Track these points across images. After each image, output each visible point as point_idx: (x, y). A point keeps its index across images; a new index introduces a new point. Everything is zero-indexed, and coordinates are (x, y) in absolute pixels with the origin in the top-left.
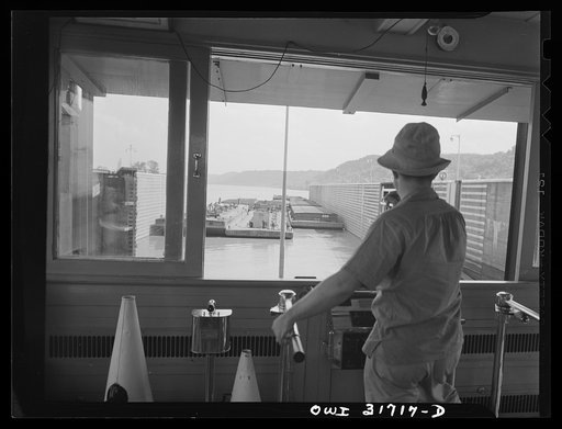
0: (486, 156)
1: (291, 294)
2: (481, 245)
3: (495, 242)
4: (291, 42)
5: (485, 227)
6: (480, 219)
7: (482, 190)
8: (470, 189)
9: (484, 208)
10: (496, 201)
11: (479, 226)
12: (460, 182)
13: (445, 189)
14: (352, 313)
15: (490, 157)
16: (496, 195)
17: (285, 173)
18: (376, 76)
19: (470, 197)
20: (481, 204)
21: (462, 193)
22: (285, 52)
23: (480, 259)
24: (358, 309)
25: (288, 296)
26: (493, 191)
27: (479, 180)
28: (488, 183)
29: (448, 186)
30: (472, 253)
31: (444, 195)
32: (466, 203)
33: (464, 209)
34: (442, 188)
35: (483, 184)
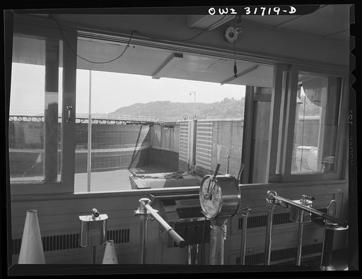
0: (209, 105)
1: (147, 201)
2: (210, 159)
3: (218, 157)
4: (134, 31)
5: (212, 148)
6: (209, 143)
7: (210, 126)
8: (203, 125)
9: (211, 137)
10: (218, 132)
11: (209, 148)
12: (196, 121)
13: (187, 125)
14: (178, 210)
15: (211, 105)
16: (218, 129)
18: (181, 56)
19: (203, 130)
20: (209, 135)
21: (198, 128)
22: (131, 37)
23: (210, 168)
24: (181, 207)
25: (146, 202)
26: (216, 126)
27: (208, 120)
28: (213, 122)
29: (189, 124)
30: (205, 165)
31: (187, 129)
32: (200, 134)
33: (200, 138)
34: (185, 124)
35: (210, 122)
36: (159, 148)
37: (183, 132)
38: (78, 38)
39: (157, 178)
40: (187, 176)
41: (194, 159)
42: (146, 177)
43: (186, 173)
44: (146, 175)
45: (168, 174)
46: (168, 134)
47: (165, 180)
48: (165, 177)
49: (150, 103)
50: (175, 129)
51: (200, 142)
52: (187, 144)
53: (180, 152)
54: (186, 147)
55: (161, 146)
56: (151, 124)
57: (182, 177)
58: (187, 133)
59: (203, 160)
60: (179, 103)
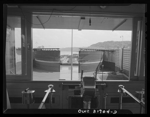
2: (129, 66)
4: (54, 9)
6: (129, 59)
7: (129, 51)
8: (126, 51)
12: (123, 49)
17: (72, 48)
18: (84, 18)
19: (126, 53)
20: (129, 55)
21: (124, 52)
22: (52, 12)
23: (129, 70)
25: (51, 87)
29: (120, 50)
30: (127, 68)
31: (119, 53)
32: (125, 55)
33: (125, 56)
34: (118, 50)
35: (129, 49)
36: (107, 61)
37: (117, 54)
38: (33, 15)
39: (105, 74)
40: (118, 73)
41: (122, 66)
42: (100, 73)
43: (118, 72)
44: (100, 72)
45: (109, 72)
46: (111, 55)
47: (108, 75)
48: (108, 74)
49: (105, 42)
50: (114, 53)
51: (125, 58)
52: (119, 59)
53: (116, 62)
54: (118, 61)
55: (108, 60)
56: (104, 51)
57: (116, 74)
58: (119, 54)
59: (126, 66)
60: (118, 42)
